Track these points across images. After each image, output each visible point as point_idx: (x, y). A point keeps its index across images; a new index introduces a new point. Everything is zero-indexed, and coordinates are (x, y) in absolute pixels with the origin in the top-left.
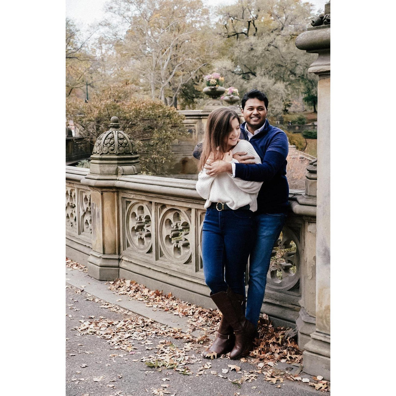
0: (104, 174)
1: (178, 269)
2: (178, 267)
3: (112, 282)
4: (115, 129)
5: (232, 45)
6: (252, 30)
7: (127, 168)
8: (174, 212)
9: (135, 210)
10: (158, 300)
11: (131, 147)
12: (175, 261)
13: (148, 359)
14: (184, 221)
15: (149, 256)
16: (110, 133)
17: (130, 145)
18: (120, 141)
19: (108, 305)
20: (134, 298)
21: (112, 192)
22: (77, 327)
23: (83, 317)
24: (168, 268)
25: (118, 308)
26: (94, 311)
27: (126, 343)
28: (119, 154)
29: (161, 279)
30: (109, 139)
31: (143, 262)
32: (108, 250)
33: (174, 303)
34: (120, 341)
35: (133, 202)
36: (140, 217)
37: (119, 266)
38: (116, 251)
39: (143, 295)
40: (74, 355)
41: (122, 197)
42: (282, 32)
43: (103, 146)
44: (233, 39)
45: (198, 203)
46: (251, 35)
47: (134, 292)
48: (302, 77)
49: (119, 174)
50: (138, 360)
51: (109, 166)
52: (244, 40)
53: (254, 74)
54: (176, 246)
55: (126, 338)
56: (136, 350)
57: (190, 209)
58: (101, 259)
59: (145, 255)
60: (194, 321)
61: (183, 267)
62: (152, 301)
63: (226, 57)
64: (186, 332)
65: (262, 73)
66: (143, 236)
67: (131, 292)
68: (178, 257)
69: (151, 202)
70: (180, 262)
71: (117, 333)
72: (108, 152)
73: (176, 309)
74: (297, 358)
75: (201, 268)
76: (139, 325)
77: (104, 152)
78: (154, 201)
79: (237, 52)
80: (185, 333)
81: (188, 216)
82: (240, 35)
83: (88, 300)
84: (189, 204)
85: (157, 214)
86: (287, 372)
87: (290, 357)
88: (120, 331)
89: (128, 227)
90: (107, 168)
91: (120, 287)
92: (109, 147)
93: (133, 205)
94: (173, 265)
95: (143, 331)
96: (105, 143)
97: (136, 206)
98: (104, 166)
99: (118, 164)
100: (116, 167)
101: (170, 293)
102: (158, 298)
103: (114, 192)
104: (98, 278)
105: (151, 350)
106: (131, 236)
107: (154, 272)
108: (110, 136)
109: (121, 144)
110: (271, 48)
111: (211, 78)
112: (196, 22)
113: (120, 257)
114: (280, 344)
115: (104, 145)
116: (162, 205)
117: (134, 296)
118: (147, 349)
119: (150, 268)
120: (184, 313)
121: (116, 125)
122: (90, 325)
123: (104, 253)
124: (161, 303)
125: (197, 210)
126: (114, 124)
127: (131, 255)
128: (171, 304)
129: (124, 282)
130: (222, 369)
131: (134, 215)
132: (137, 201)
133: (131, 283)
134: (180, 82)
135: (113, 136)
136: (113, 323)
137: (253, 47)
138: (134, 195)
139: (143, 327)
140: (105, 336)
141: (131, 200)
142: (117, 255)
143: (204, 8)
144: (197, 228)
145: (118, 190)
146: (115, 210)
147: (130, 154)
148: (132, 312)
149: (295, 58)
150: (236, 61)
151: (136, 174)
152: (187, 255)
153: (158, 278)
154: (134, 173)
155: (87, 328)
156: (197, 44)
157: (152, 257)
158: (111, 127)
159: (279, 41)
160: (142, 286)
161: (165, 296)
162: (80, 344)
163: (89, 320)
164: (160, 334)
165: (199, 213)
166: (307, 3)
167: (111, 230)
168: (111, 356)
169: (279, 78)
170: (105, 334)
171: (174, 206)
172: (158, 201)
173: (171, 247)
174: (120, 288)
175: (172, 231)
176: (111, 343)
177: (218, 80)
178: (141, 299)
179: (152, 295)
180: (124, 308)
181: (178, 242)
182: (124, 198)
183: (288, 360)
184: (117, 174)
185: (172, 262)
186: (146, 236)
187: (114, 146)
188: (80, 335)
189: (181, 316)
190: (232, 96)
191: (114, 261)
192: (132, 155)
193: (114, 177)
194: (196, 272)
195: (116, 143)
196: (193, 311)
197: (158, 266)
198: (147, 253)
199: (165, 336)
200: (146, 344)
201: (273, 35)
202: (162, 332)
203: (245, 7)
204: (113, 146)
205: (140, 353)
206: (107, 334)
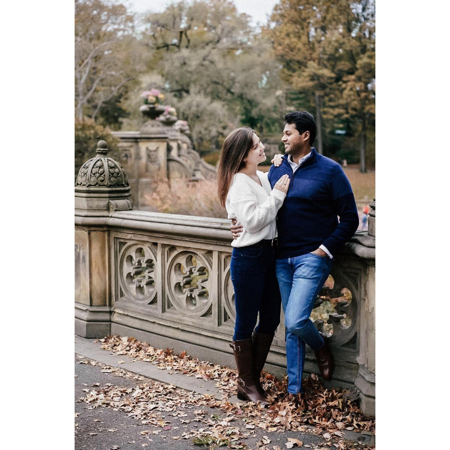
0: (92, 210)
1: (193, 323)
2: (194, 320)
3: (103, 340)
4: (103, 156)
5: (161, 58)
6: (184, 42)
7: (121, 202)
8: (187, 255)
9: (132, 252)
10: (170, 360)
11: (124, 178)
12: (189, 314)
13: (191, 436)
14: (201, 265)
15: (152, 308)
16: (98, 160)
17: (123, 174)
18: (112, 170)
19: (109, 368)
20: (138, 358)
21: (102, 231)
22: (82, 398)
23: (86, 385)
24: (180, 322)
25: (124, 372)
26: (95, 377)
27: (153, 415)
28: (110, 186)
29: (170, 335)
30: (97, 167)
31: (145, 314)
32: (96, 301)
33: (192, 364)
34: (145, 414)
35: (130, 243)
36: (139, 262)
37: (110, 320)
38: (106, 301)
39: (148, 355)
40: (96, 435)
41: (115, 237)
42: (219, 45)
43: (91, 176)
44: (163, 51)
45: (223, 244)
46: (183, 47)
47: (136, 352)
48: (241, 97)
49: (111, 209)
50: (179, 437)
51: (99, 200)
52: (175, 52)
53: (188, 92)
54: (189, 295)
55: (150, 410)
56: (170, 425)
57: (210, 252)
58: (88, 313)
59: (145, 307)
60: (225, 385)
61: (199, 320)
62: (162, 361)
63: (155, 71)
64: (222, 399)
65: (197, 91)
66: (143, 284)
67: (133, 351)
68: (193, 308)
69: (155, 244)
70: (195, 314)
71: (136, 403)
72: (97, 183)
73: (196, 371)
74: (366, 425)
75: (225, 321)
76: (160, 392)
77: (92, 184)
78: (160, 242)
79: (167, 67)
80: (221, 401)
81: (207, 260)
82: (171, 47)
83: (82, 363)
84: (211, 245)
85: (164, 257)
86: (360, 443)
87: (357, 425)
88: (140, 402)
89: (122, 274)
90: (96, 203)
91: (115, 345)
92: (99, 177)
93: (130, 247)
94: (186, 317)
95: (168, 399)
96: (93, 172)
97: (134, 248)
98: (91, 200)
99: (110, 197)
100: (107, 202)
101: (184, 351)
102: (169, 358)
103: (104, 231)
104: (85, 335)
105: (189, 423)
106: (126, 284)
107: (160, 326)
108: (99, 164)
109: (113, 174)
110: (206, 63)
111: (149, 96)
112: (119, 30)
113: (112, 309)
114: (341, 409)
115: (92, 174)
116: (170, 247)
117: (138, 356)
118: (184, 423)
119: (154, 323)
120: (209, 376)
121: (105, 151)
122: (97, 395)
123: (91, 305)
124: (175, 364)
125: (220, 253)
126: (102, 149)
127: (126, 307)
128: (188, 365)
129: (120, 340)
130: (286, 444)
131: (130, 258)
132: (136, 242)
133: (129, 340)
134: (101, 98)
135: (103, 164)
136: (127, 392)
137: (186, 61)
138: (132, 235)
139: (166, 395)
140: (123, 407)
141: (126, 241)
142: (108, 307)
143: (129, 14)
144: (220, 274)
145: (110, 228)
146: (105, 253)
147: (123, 186)
148: (144, 376)
149: (232, 74)
150: (166, 76)
151: (131, 210)
152: (204, 305)
153: (167, 334)
154: (128, 209)
155: (97, 399)
156: (121, 55)
157: (157, 309)
158: (98, 153)
159: (215, 55)
160: (144, 344)
161: (178, 356)
162: (97, 420)
163: (94, 388)
164: (190, 403)
165: (223, 256)
166: (244, 14)
167: (100, 277)
168: (142, 433)
169: (216, 96)
170: (122, 406)
171: (189, 248)
172: (166, 242)
173: (183, 297)
174: (115, 347)
175: (184, 278)
176: (135, 416)
177: (157, 98)
178: (148, 360)
179: (160, 355)
180: (132, 372)
181: (191, 291)
182: (117, 238)
183: (355, 428)
184: (108, 209)
185: (184, 315)
186: (147, 284)
187: (104, 175)
188: (91, 408)
189: (206, 380)
190: (168, 116)
191: (105, 314)
192: (125, 187)
193: (105, 213)
194: (218, 326)
195: (107, 173)
196: (219, 373)
197: (166, 320)
198: (148, 304)
199: (197, 405)
200: (179, 415)
201: (208, 48)
202: (193, 401)
203: (176, 15)
204: (102, 176)
205: (177, 428)
206: (125, 405)
